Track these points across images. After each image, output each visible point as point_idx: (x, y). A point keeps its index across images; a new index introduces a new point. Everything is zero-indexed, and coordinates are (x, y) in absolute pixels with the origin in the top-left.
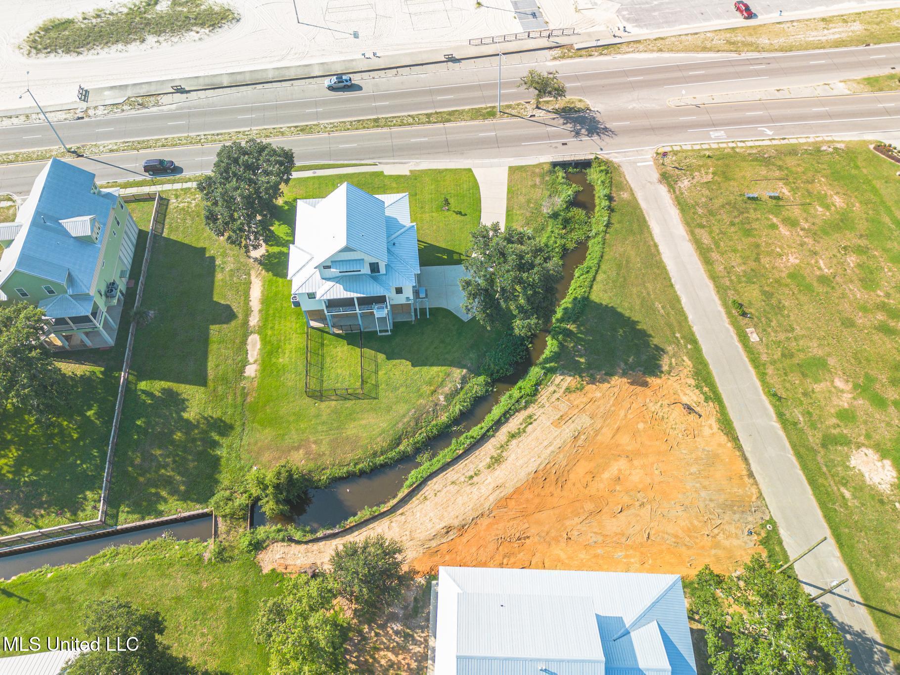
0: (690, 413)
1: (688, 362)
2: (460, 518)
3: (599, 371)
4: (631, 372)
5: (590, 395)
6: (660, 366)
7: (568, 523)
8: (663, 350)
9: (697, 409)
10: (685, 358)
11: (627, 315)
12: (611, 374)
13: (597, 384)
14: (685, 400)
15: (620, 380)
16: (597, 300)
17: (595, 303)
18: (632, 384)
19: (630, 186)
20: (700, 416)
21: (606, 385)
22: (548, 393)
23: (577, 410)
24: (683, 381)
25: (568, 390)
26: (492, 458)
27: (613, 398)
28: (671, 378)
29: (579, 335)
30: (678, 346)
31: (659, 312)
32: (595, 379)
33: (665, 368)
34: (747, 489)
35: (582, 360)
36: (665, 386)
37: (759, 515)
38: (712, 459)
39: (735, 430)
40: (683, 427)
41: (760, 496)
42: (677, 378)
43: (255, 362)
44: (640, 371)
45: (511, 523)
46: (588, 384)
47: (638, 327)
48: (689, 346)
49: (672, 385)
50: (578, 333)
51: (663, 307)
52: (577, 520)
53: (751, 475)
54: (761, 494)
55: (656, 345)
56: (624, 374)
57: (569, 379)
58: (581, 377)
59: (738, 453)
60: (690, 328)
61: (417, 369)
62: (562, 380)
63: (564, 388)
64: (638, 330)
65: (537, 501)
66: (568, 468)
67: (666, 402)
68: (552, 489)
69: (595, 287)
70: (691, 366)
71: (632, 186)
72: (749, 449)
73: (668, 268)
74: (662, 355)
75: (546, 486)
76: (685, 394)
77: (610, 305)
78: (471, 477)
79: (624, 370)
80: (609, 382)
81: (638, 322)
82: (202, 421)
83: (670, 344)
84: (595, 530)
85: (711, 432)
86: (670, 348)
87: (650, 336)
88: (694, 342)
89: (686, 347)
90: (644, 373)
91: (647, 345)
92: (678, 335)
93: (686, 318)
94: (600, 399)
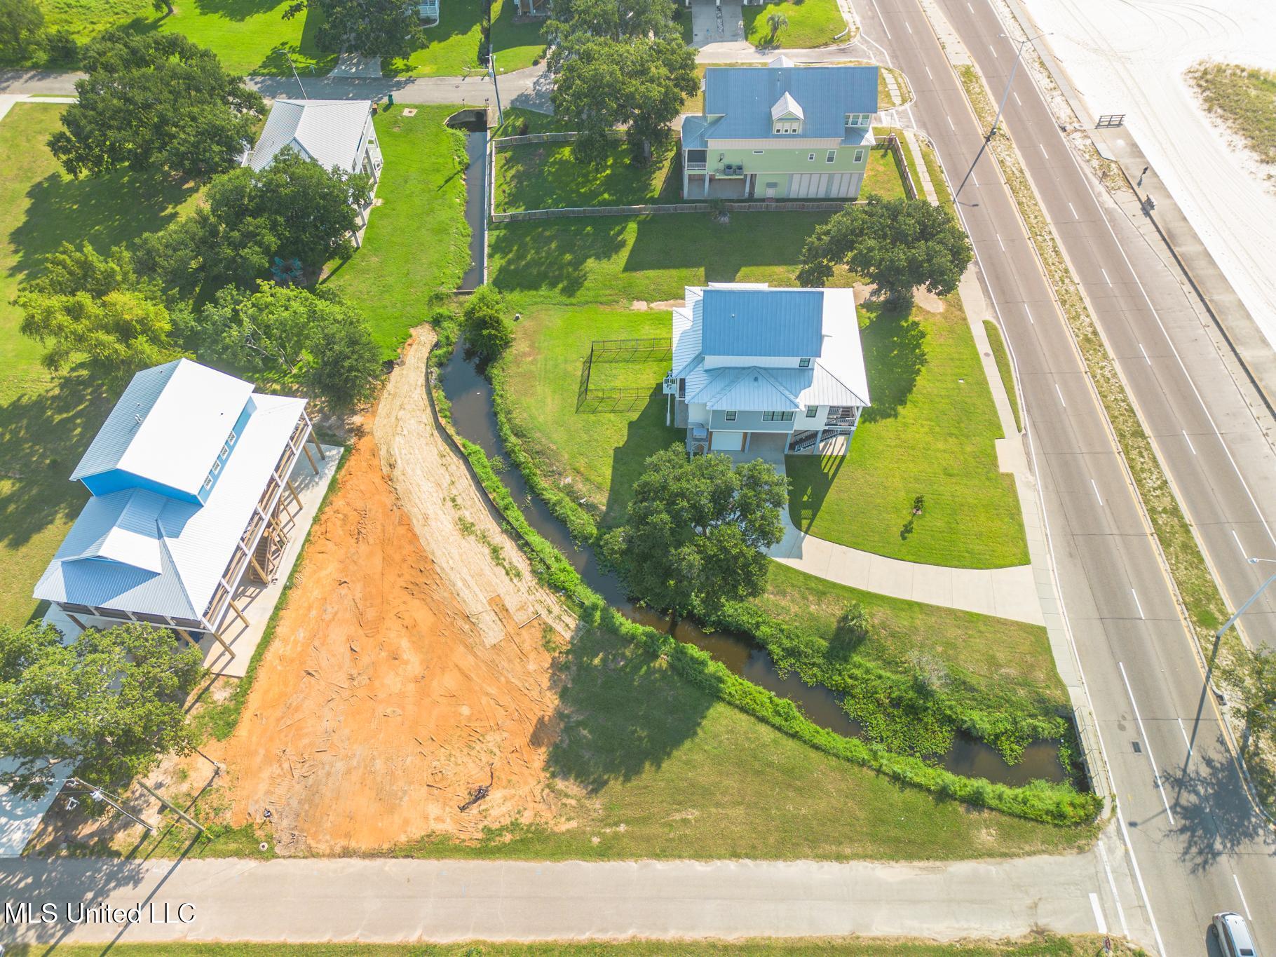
0: (470, 793)
1: (564, 826)
2: (401, 478)
3: (573, 680)
4: (562, 726)
5: (533, 655)
6: (565, 777)
7: (359, 586)
8: (595, 791)
9: (474, 810)
10: (573, 824)
11: (675, 753)
12: (564, 694)
13: (550, 671)
14: (495, 795)
15: (552, 706)
16: (712, 712)
17: (708, 708)
18: (541, 720)
19: (1018, 855)
20: (463, 809)
21: (546, 683)
22: (550, 603)
23: (512, 632)
24: (531, 805)
25: (548, 629)
26: (472, 524)
27: (520, 685)
28: (540, 787)
29: (645, 668)
30: (602, 821)
31: (678, 811)
32: (560, 670)
33: (560, 784)
34: (328, 837)
35: (597, 661)
36: (526, 772)
37: (286, 838)
38: (388, 802)
39: (424, 857)
40: (449, 772)
41: (312, 854)
42: (538, 798)
43: (651, 309)
44: (562, 741)
45: (379, 527)
46: (553, 659)
47: (647, 765)
48: (596, 840)
49: (526, 783)
50: (649, 667)
51: (685, 821)
52: (358, 595)
53: (347, 853)
54: (314, 856)
55: (606, 782)
56: (560, 715)
57: (568, 635)
58: (568, 653)
59: (386, 846)
60: (636, 856)
61: (612, 452)
62: (567, 625)
63: (554, 625)
64: (644, 763)
65: (397, 557)
66: (429, 600)
67: (497, 764)
68: (407, 577)
69: (744, 717)
70: (556, 829)
71: (1017, 861)
72: (387, 869)
73: (780, 864)
74: (585, 787)
75: (413, 572)
76: (505, 800)
77: (699, 731)
78: (453, 500)
79: (568, 717)
80: (550, 689)
81: (659, 767)
82: (582, 273)
83: (608, 808)
84: (340, 615)
85: (432, 816)
86: (598, 806)
87: (627, 779)
88: (604, 852)
89: (594, 834)
90: (556, 746)
91: (611, 768)
92: (622, 828)
93: (657, 856)
94: (524, 667)
